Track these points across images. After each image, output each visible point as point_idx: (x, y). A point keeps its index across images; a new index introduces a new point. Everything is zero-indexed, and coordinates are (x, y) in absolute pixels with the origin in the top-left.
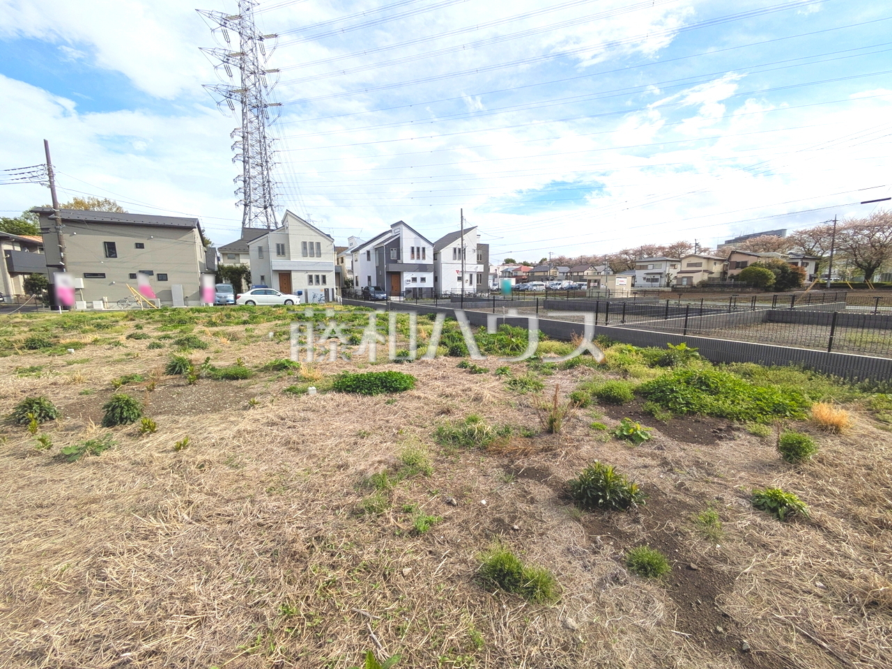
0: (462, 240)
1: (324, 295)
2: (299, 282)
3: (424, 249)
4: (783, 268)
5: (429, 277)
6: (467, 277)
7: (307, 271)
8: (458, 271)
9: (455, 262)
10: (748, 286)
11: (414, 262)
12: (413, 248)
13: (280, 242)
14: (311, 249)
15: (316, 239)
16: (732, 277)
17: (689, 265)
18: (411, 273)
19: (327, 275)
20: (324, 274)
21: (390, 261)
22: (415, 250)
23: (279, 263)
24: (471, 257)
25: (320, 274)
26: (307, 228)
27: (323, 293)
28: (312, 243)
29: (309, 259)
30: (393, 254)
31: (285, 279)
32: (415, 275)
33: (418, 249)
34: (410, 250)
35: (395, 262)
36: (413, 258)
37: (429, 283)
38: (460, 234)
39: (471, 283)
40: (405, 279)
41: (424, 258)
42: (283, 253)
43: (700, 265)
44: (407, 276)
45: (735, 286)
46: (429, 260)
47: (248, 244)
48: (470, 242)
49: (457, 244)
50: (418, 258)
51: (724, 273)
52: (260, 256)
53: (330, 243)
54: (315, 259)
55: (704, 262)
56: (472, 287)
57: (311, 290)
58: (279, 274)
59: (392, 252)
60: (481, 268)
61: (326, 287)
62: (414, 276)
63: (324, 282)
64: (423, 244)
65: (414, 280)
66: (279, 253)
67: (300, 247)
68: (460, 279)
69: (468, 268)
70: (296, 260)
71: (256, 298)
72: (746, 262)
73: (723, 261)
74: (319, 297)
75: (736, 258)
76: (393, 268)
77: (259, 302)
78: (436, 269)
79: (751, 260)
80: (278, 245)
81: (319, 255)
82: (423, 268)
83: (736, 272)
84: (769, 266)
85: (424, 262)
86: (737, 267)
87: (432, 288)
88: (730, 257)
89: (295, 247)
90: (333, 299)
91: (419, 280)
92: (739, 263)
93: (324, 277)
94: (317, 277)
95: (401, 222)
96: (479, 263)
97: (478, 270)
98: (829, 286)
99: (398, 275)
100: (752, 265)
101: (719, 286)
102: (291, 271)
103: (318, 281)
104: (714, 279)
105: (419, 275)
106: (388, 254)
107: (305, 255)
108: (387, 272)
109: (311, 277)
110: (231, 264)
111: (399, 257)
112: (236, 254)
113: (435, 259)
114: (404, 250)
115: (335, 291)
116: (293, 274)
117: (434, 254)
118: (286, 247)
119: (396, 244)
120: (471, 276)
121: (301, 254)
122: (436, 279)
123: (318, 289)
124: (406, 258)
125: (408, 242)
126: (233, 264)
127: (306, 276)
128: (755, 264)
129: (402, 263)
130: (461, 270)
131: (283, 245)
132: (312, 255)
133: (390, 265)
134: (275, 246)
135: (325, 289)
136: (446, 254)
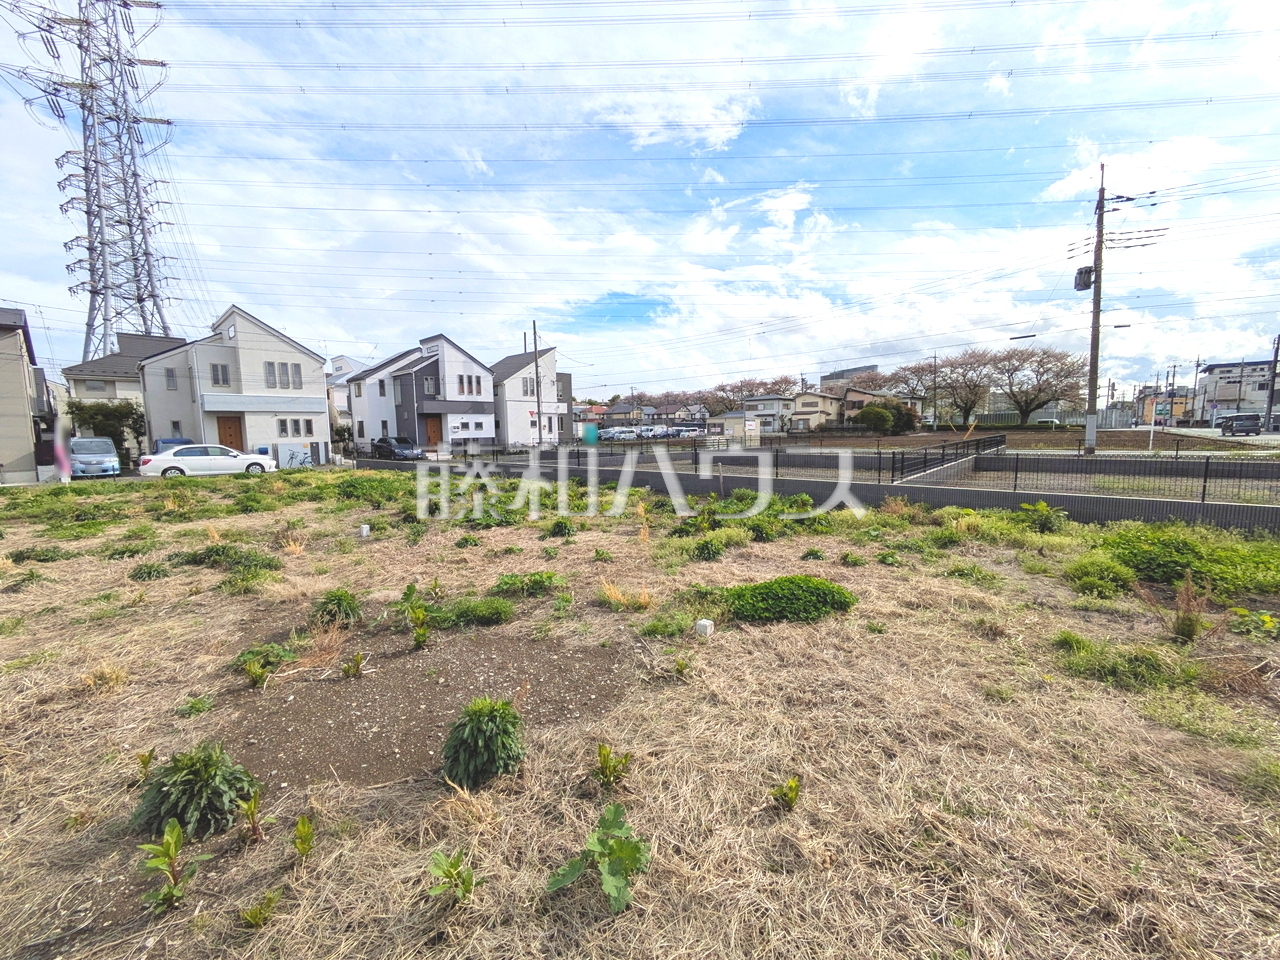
0: (537, 367)
1: (309, 454)
2: (260, 430)
3: (478, 378)
4: (897, 408)
5: (488, 421)
6: (545, 421)
7: (276, 413)
8: (532, 413)
9: (528, 398)
10: (868, 429)
11: (465, 398)
12: (461, 378)
13: (219, 361)
14: (282, 375)
15: (292, 357)
16: (849, 419)
17: (805, 405)
18: (460, 416)
19: (314, 419)
20: (308, 417)
21: (422, 397)
22: (465, 380)
23: (219, 400)
24: (550, 392)
25: (302, 418)
26: (273, 339)
27: (308, 450)
28: (284, 365)
29: (279, 392)
30: (428, 387)
31: (231, 427)
32: (466, 418)
33: (470, 378)
34: (457, 380)
35: (433, 398)
36: (462, 391)
37: (489, 431)
38: (534, 357)
39: (550, 430)
40: (450, 426)
41: (479, 392)
42: (226, 381)
43: (815, 404)
44: (453, 421)
45: (855, 429)
46: (487, 396)
47: (143, 363)
48: (548, 369)
49: (528, 371)
50: (471, 392)
51: (841, 415)
52: (168, 386)
53: (319, 365)
54: (291, 393)
55: (820, 400)
56: (551, 436)
57: (284, 445)
58: (218, 418)
59: (426, 383)
60: (563, 408)
61: (313, 439)
62: (464, 421)
63: (309, 431)
64: (477, 371)
65: (465, 426)
66: (216, 381)
67: (261, 371)
68: (533, 424)
69: (544, 408)
70: (251, 393)
71: (186, 463)
72: (862, 402)
73: (838, 400)
74: (301, 457)
75: (852, 397)
76: (429, 407)
77: (192, 470)
78: (497, 408)
79: (867, 399)
80: (214, 367)
81: (299, 385)
82: (478, 408)
83: (853, 413)
84: (885, 406)
85: (479, 399)
86: (853, 408)
87: (493, 439)
88: (845, 397)
89: (251, 368)
90: (328, 460)
91: (472, 426)
92: (854, 403)
93: (309, 423)
94: (296, 423)
95: (441, 336)
96: (559, 401)
97: (560, 411)
98: (935, 428)
99: (437, 419)
100: (867, 405)
101: (837, 429)
102: (242, 413)
103: (297, 431)
104: (832, 421)
105: (472, 419)
106: (420, 387)
107: (271, 385)
108: (418, 414)
109: (283, 423)
110: (100, 401)
111: (438, 391)
112: (105, 382)
113: (495, 395)
114: (447, 380)
115: (330, 446)
116: (249, 420)
117: (494, 386)
118: (231, 370)
119: (433, 370)
120: (550, 419)
121: (264, 385)
122: (497, 425)
123: (300, 444)
124: (451, 392)
125: (452, 368)
126: (105, 401)
127: (273, 422)
128: (870, 404)
129: (445, 401)
130: (536, 411)
131: (224, 368)
132: (285, 385)
133: (425, 402)
134: (208, 369)
135: (312, 444)
136: (513, 386)
